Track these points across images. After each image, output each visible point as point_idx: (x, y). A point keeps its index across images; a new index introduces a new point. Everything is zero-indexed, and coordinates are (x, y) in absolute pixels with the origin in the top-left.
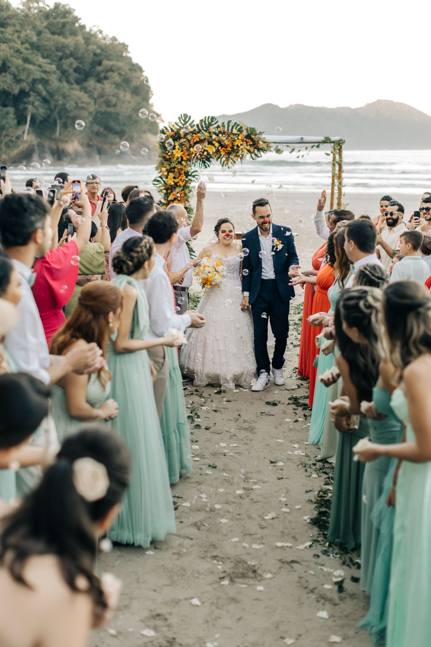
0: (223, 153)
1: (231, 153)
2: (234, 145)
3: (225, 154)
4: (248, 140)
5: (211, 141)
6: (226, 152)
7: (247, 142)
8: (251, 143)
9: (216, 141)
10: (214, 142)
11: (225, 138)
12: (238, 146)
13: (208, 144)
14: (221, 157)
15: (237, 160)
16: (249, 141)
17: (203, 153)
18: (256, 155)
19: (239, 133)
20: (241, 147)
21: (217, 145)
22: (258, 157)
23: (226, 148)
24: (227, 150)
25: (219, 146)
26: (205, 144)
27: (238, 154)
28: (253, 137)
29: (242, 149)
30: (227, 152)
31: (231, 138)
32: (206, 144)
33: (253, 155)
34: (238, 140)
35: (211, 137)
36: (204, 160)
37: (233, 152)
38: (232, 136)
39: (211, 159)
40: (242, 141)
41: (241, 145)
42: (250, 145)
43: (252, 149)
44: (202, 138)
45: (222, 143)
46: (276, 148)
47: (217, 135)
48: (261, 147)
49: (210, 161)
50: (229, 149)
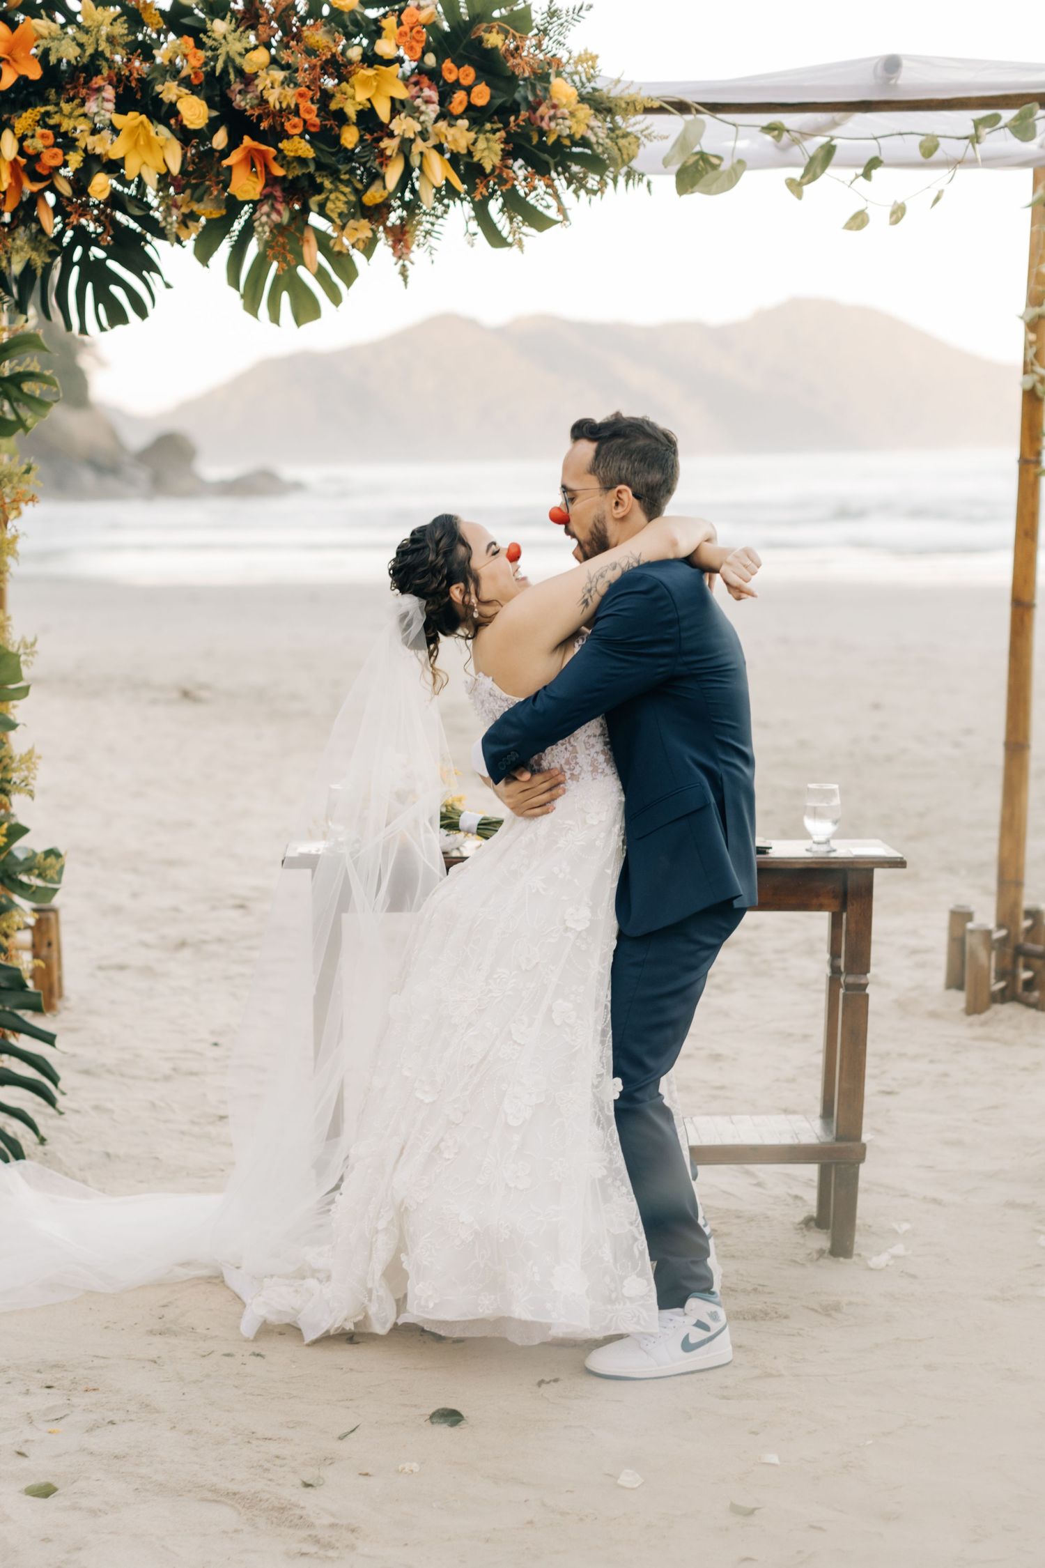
0: (246, 186)
1: (319, 189)
2: (341, 117)
3: (266, 197)
4: (450, 71)
5: (146, 84)
6: (271, 181)
7: (446, 94)
8: (482, 96)
9: (186, 82)
10: (169, 91)
11: (261, 56)
12: (367, 118)
13: (121, 108)
14: (238, 226)
15: (368, 248)
16: (467, 74)
17: (80, 183)
18: (515, 205)
19: (372, 13)
20: (404, 126)
21: (195, 112)
22: (539, 221)
23: (276, 135)
24: (281, 157)
25: (213, 126)
26: (91, 107)
27: (374, 195)
28: (494, 40)
29: (406, 146)
30: (279, 171)
31: (311, 52)
32: (102, 106)
33: (494, 206)
34: (370, 72)
35: (146, 51)
36: (97, 253)
37: (334, 174)
38: (317, 36)
39: (157, 249)
40: (405, 80)
41: (397, 107)
42: (476, 116)
43: (489, 151)
44: (67, 52)
45: (240, 102)
46: (683, 143)
47: (197, 32)
48: (558, 129)
49: (144, 265)
50: (299, 147)
